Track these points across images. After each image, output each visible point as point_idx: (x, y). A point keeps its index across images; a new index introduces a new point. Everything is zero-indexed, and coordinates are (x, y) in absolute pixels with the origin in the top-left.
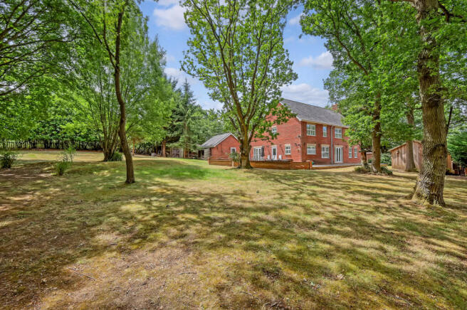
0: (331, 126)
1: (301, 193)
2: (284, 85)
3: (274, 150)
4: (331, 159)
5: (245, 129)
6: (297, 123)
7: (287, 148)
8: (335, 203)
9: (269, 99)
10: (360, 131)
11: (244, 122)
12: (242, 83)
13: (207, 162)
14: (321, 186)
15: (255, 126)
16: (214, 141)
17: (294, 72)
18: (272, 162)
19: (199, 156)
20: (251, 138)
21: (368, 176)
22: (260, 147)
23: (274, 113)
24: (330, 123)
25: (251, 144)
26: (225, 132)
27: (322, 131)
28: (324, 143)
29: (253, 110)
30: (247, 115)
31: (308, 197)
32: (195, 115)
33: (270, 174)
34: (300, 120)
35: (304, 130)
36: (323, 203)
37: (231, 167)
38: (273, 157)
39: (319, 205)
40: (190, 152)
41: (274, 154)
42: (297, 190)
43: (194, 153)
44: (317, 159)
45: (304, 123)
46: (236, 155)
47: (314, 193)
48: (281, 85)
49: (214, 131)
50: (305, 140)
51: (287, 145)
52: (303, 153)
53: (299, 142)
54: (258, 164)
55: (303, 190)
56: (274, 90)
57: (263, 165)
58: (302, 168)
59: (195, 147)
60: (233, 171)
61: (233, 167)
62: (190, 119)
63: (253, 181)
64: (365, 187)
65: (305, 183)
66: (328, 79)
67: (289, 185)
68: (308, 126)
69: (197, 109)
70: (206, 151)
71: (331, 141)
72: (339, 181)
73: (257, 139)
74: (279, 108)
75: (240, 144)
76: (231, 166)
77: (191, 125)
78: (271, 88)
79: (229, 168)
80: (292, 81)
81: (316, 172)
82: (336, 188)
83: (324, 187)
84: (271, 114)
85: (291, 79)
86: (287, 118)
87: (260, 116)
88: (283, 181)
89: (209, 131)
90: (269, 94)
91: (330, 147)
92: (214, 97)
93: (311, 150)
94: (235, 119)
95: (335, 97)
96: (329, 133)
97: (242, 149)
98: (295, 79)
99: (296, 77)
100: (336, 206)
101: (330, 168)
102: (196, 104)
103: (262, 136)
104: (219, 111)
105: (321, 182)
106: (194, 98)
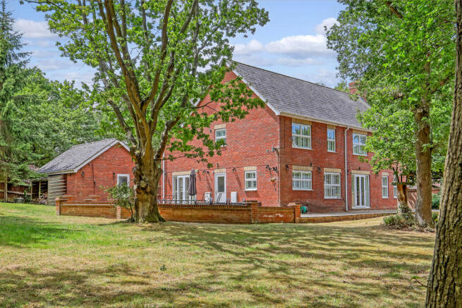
0: (344, 129)
1: (257, 267)
2: (237, 34)
3: (221, 179)
4: (344, 200)
5: (147, 132)
6: (272, 119)
7: (249, 176)
8: (316, 283)
9: (204, 64)
10: (393, 140)
11: (144, 116)
12: (141, 24)
13: (55, 209)
14: (303, 255)
15: (170, 125)
16: (75, 157)
17: (259, 7)
18: (212, 206)
19: (36, 196)
20: (161, 151)
21: (406, 234)
22: (187, 174)
23: (214, 97)
24: (342, 123)
25: (162, 165)
26: (104, 136)
27: (326, 138)
28: (330, 166)
29: (165, 87)
30: (150, 98)
31: (268, 275)
32: (26, 91)
33: (202, 233)
34: (277, 113)
35: (286, 136)
36: (294, 283)
37: (113, 220)
38: (217, 195)
39: (284, 287)
40: (10, 186)
41: (221, 189)
42: (251, 262)
43: (22, 188)
44: (314, 201)
45: (285, 121)
46: (125, 190)
47: (284, 268)
48: (232, 35)
49: (74, 133)
50: (289, 157)
51: (247, 169)
52: (282, 186)
53: (275, 161)
54: (178, 213)
55: (261, 262)
56: (215, 45)
57: (189, 213)
58: (278, 220)
59: (23, 173)
60: (118, 228)
61: (119, 220)
62: (10, 102)
63: (160, 248)
64: (389, 253)
65: (272, 249)
66: (335, 27)
67: (237, 254)
68: (295, 126)
69: (30, 78)
70: (53, 184)
71: (345, 162)
72: (343, 244)
73: (176, 153)
74: (226, 85)
75: (135, 165)
76: (114, 216)
77: (13, 118)
78: (209, 38)
79: (107, 221)
80: (257, 26)
81: (305, 228)
82: (331, 258)
83: (308, 255)
84: (209, 97)
85: (253, 23)
86: (244, 108)
87: (184, 102)
88: (226, 246)
89: (62, 133)
90: (206, 52)
91: (342, 175)
92: (73, 53)
93: (302, 179)
94: (123, 106)
95: (351, 66)
96: (339, 144)
97: (139, 177)
98: (263, 23)
99: (264, 19)
100: (316, 287)
101: (339, 219)
102: (29, 66)
103: (187, 148)
104: (85, 87)
105: (307, 247)
106: (22, 50)
